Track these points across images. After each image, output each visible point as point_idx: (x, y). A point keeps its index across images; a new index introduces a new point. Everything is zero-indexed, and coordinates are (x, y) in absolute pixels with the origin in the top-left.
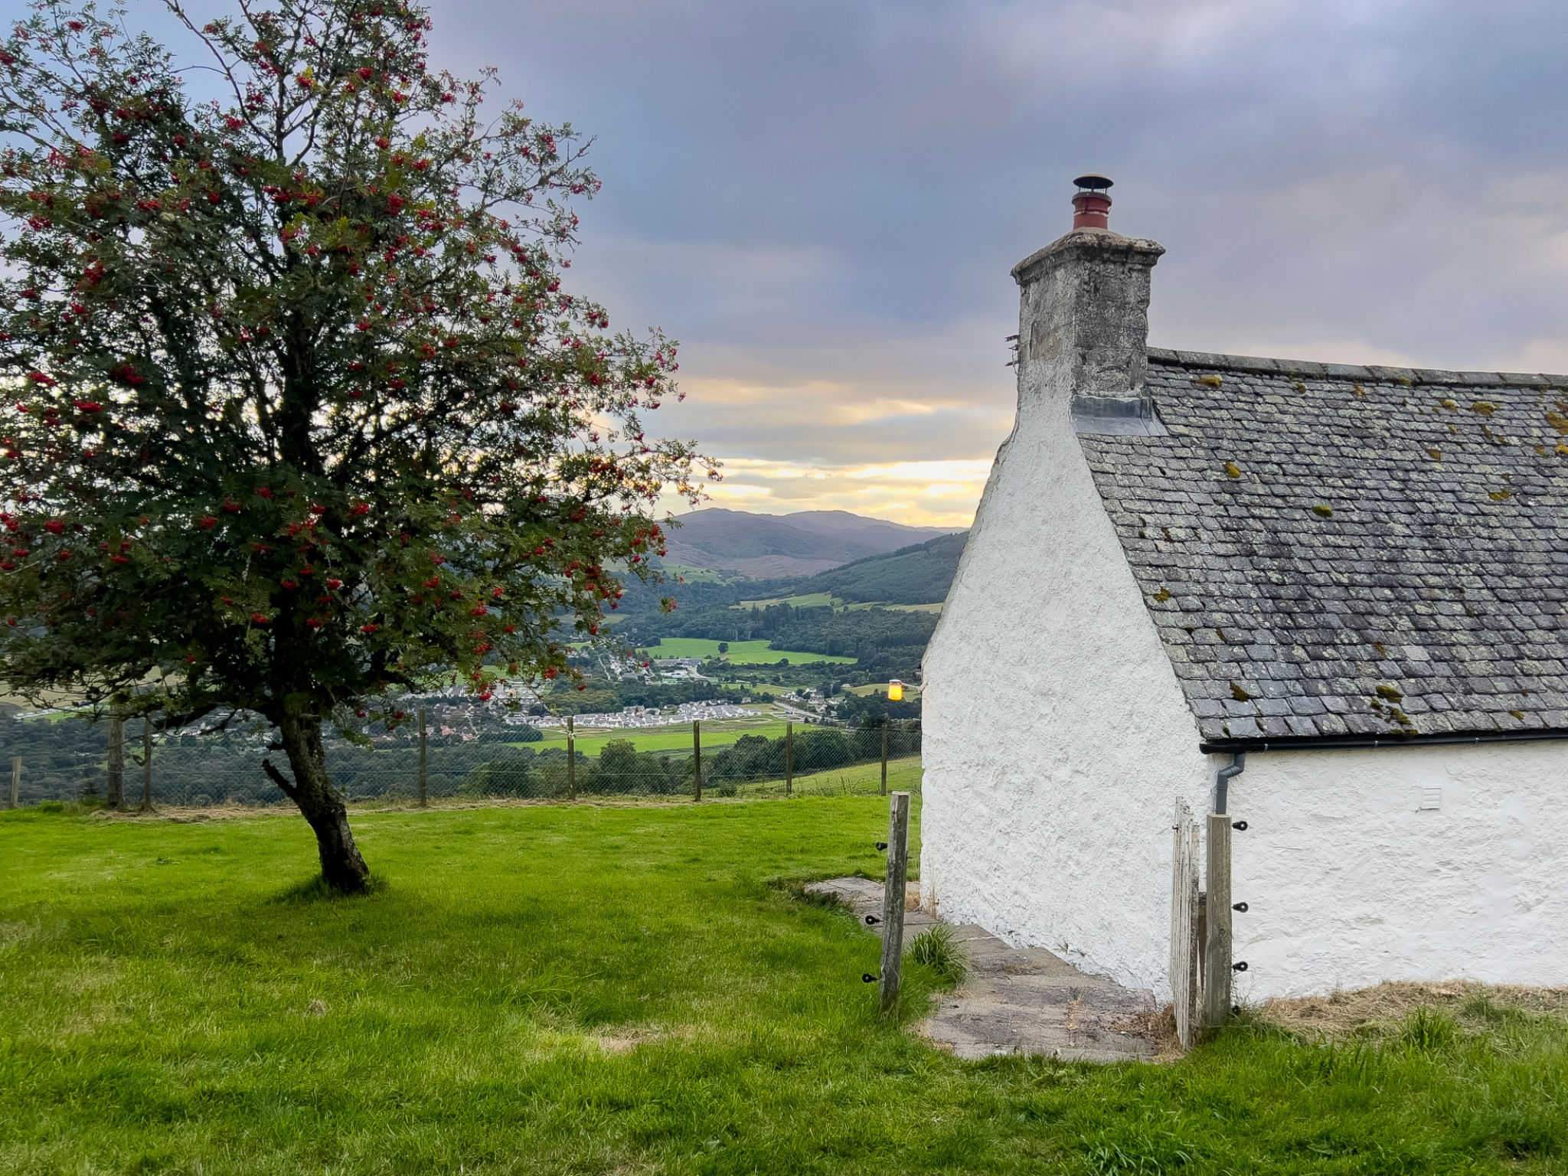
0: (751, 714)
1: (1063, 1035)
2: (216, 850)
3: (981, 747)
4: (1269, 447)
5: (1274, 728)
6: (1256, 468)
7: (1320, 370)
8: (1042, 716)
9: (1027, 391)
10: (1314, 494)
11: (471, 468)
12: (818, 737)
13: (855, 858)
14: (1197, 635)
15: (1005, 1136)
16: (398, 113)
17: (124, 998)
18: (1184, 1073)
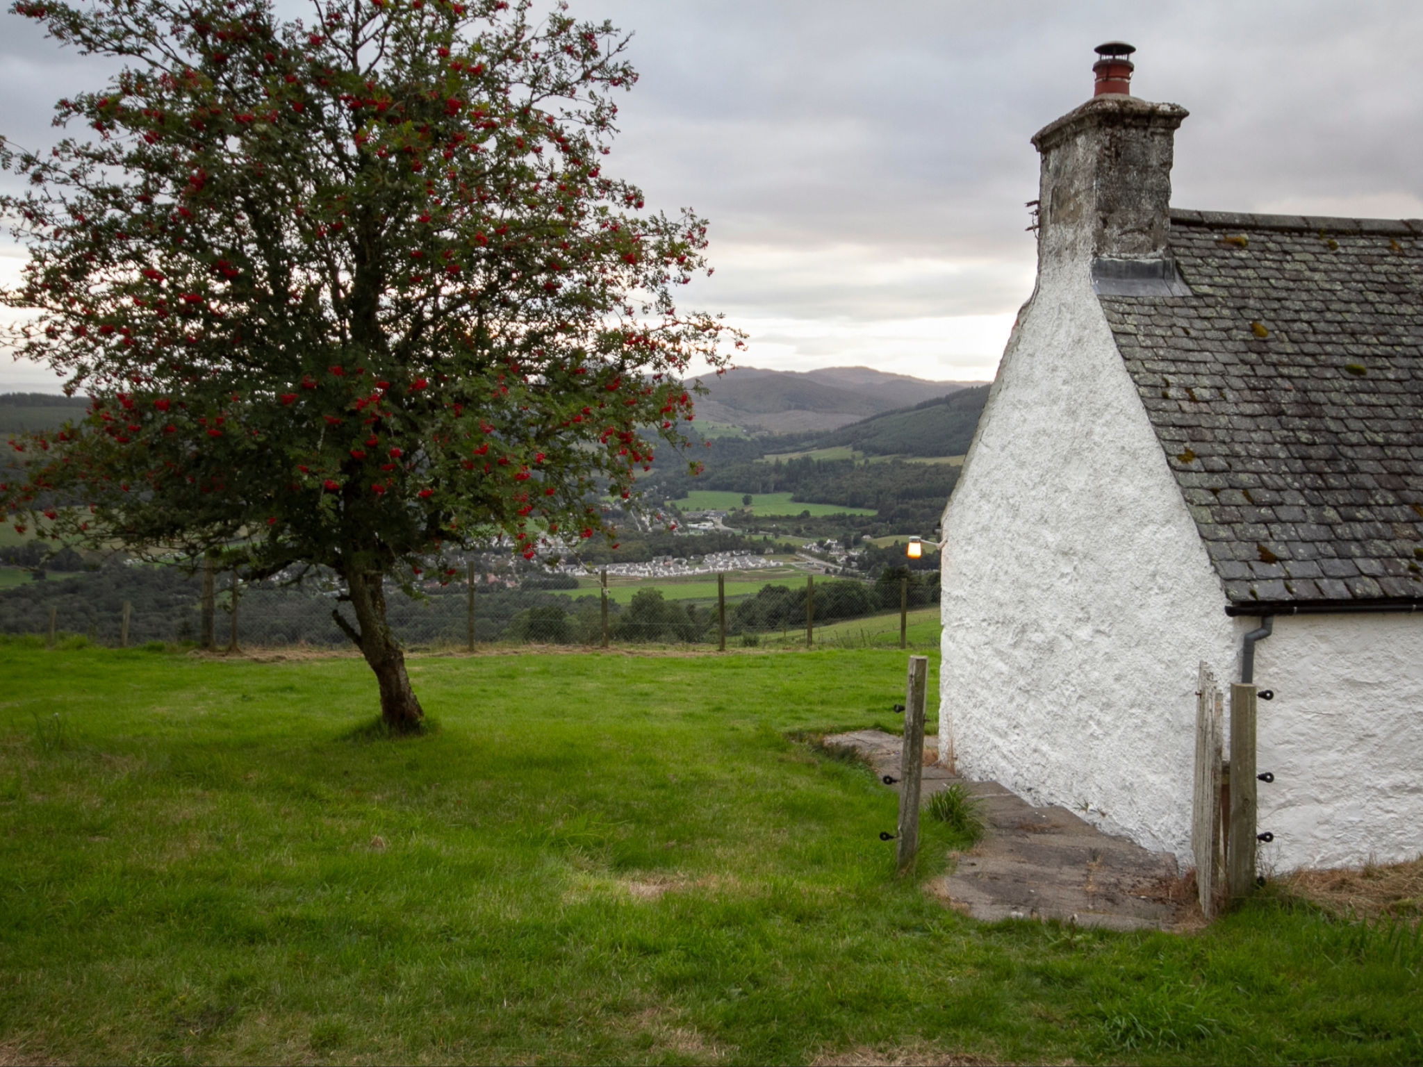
0: (773, 564)
1: (1081, 897)
2: (291, 689)
3: (1001, 605)
4: (1298, 305)
5: (1303, 590)
6: (1284, 326)
7: (1354, 227)
8: (1063, 575)
9: (1048, 255)
10: (1344, 352)
11: (517, 342)
12: (839, 588)
13: (874, 710)
14: (1223, 497)
15: (1021, 1000)
16: (457, 21)
17: (215, 827)
18: (1204, 943)
